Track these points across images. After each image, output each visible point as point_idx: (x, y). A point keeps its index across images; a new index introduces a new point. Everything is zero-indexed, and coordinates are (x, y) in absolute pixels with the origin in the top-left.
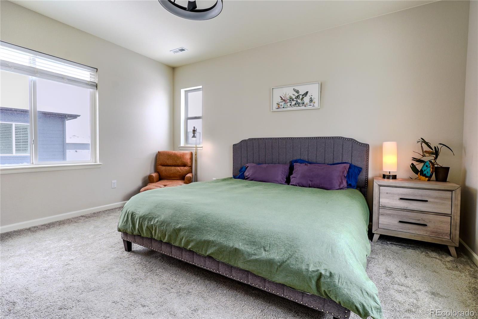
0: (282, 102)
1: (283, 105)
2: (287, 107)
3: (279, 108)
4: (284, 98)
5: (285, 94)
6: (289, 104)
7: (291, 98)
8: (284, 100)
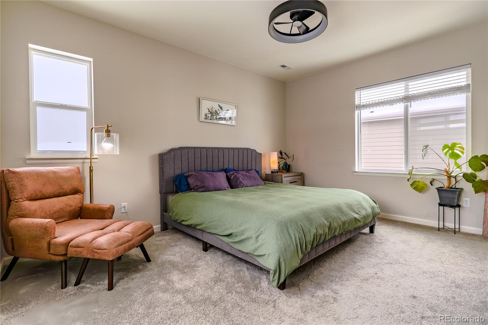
0: (209, 114)
1: (210, 116)
2: (213, 119)
3: (206, 119)
4: (211, 111)
5: (212, 107)
6: (215, 117)
7: (216, 112)
8: (211, 113)
